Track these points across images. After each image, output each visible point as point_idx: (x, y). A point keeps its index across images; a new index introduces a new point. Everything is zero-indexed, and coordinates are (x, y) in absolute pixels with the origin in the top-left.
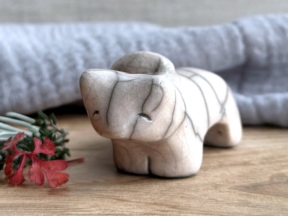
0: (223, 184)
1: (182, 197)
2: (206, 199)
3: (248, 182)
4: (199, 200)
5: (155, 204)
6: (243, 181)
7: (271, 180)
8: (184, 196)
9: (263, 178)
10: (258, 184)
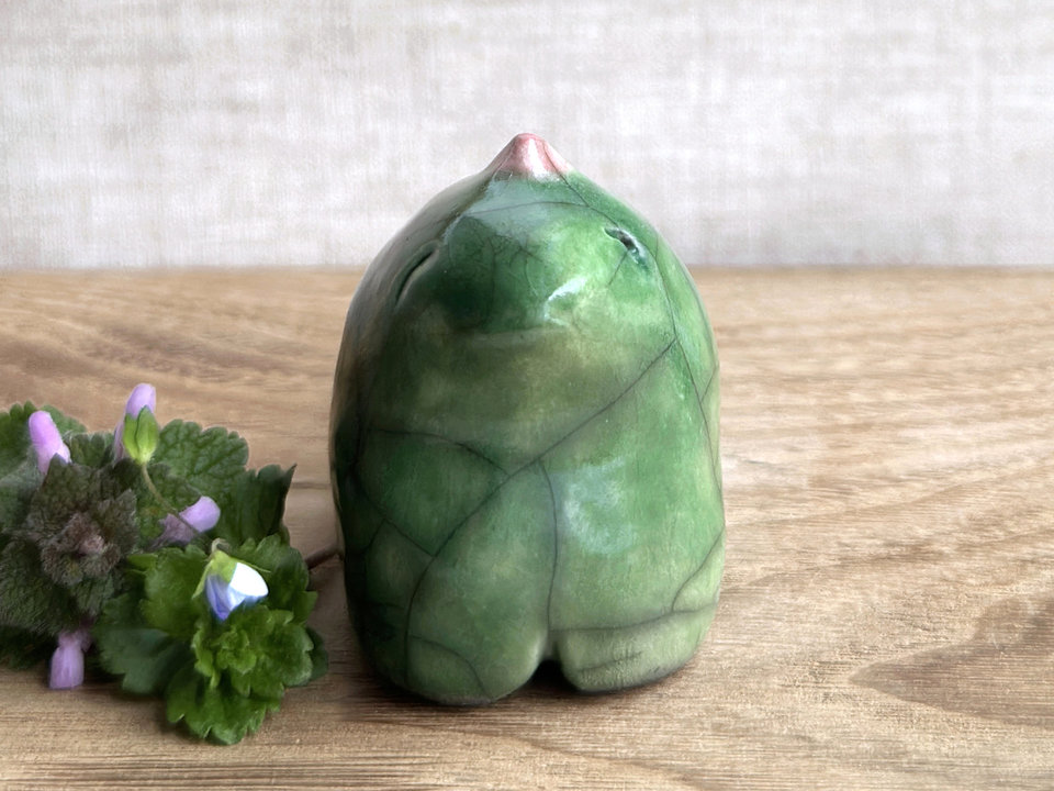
0: (840, 660)
1: (718, 728)
2: (783, 736)
3: (913, 646)
4: (763, 743)
5: (637, 764)
6: (897, 641)
7: (979, 636)
8: (721, 725)
9: (958, 626)
10: (940, 657)
